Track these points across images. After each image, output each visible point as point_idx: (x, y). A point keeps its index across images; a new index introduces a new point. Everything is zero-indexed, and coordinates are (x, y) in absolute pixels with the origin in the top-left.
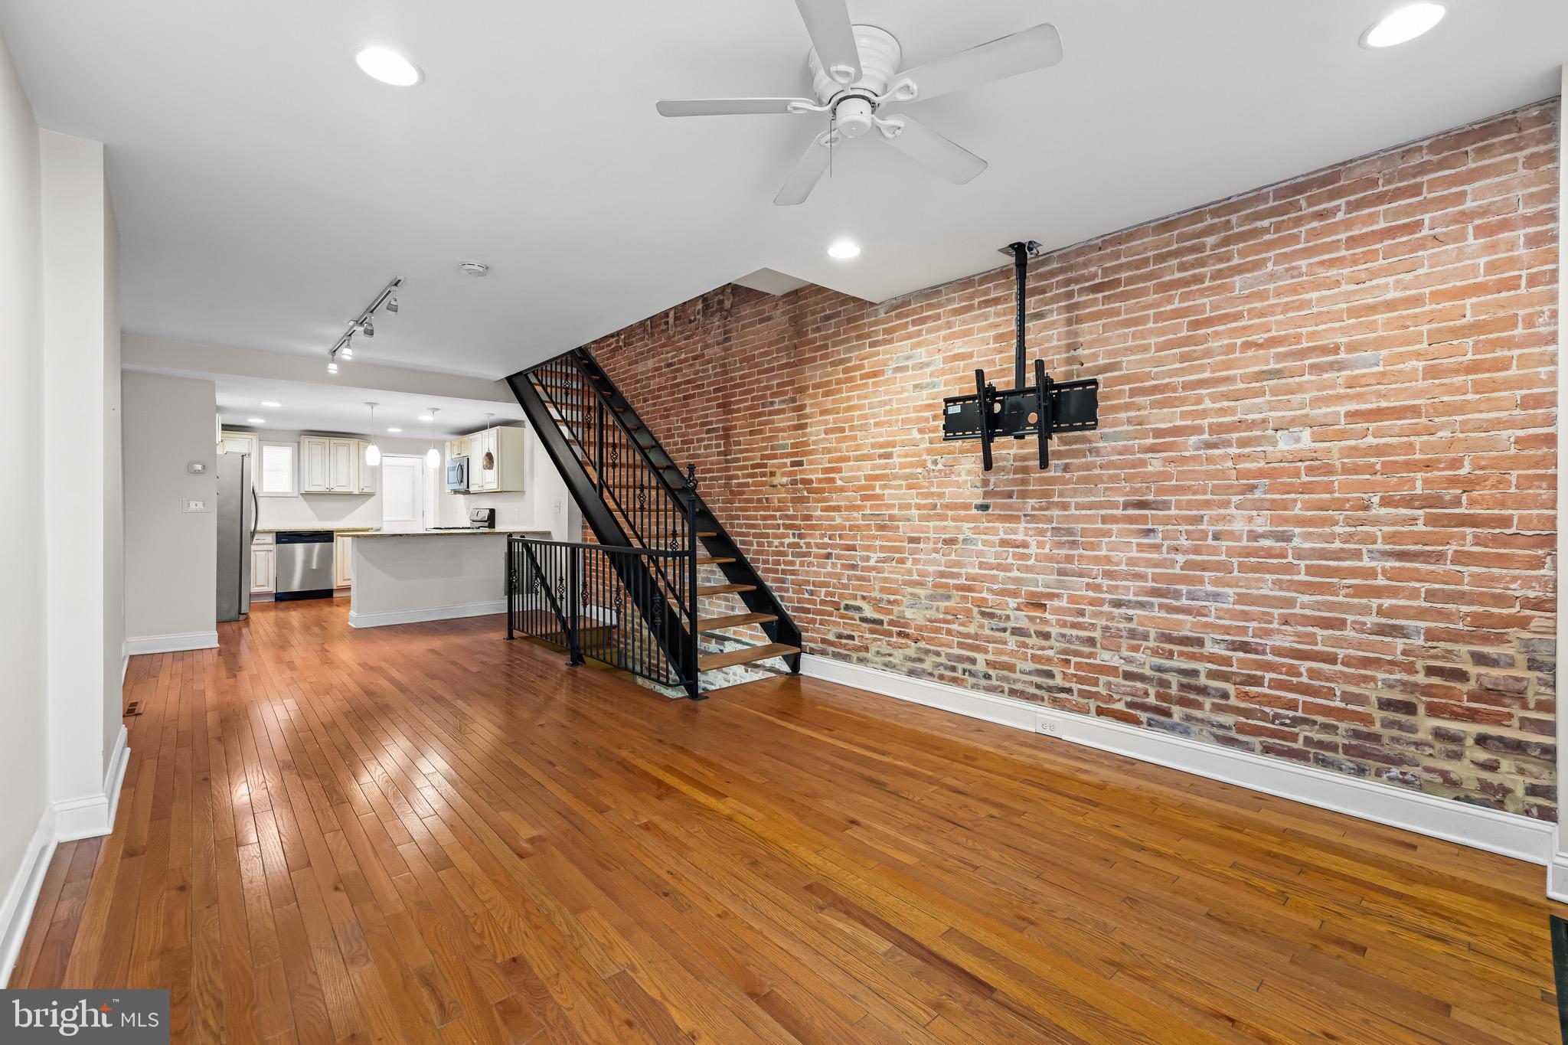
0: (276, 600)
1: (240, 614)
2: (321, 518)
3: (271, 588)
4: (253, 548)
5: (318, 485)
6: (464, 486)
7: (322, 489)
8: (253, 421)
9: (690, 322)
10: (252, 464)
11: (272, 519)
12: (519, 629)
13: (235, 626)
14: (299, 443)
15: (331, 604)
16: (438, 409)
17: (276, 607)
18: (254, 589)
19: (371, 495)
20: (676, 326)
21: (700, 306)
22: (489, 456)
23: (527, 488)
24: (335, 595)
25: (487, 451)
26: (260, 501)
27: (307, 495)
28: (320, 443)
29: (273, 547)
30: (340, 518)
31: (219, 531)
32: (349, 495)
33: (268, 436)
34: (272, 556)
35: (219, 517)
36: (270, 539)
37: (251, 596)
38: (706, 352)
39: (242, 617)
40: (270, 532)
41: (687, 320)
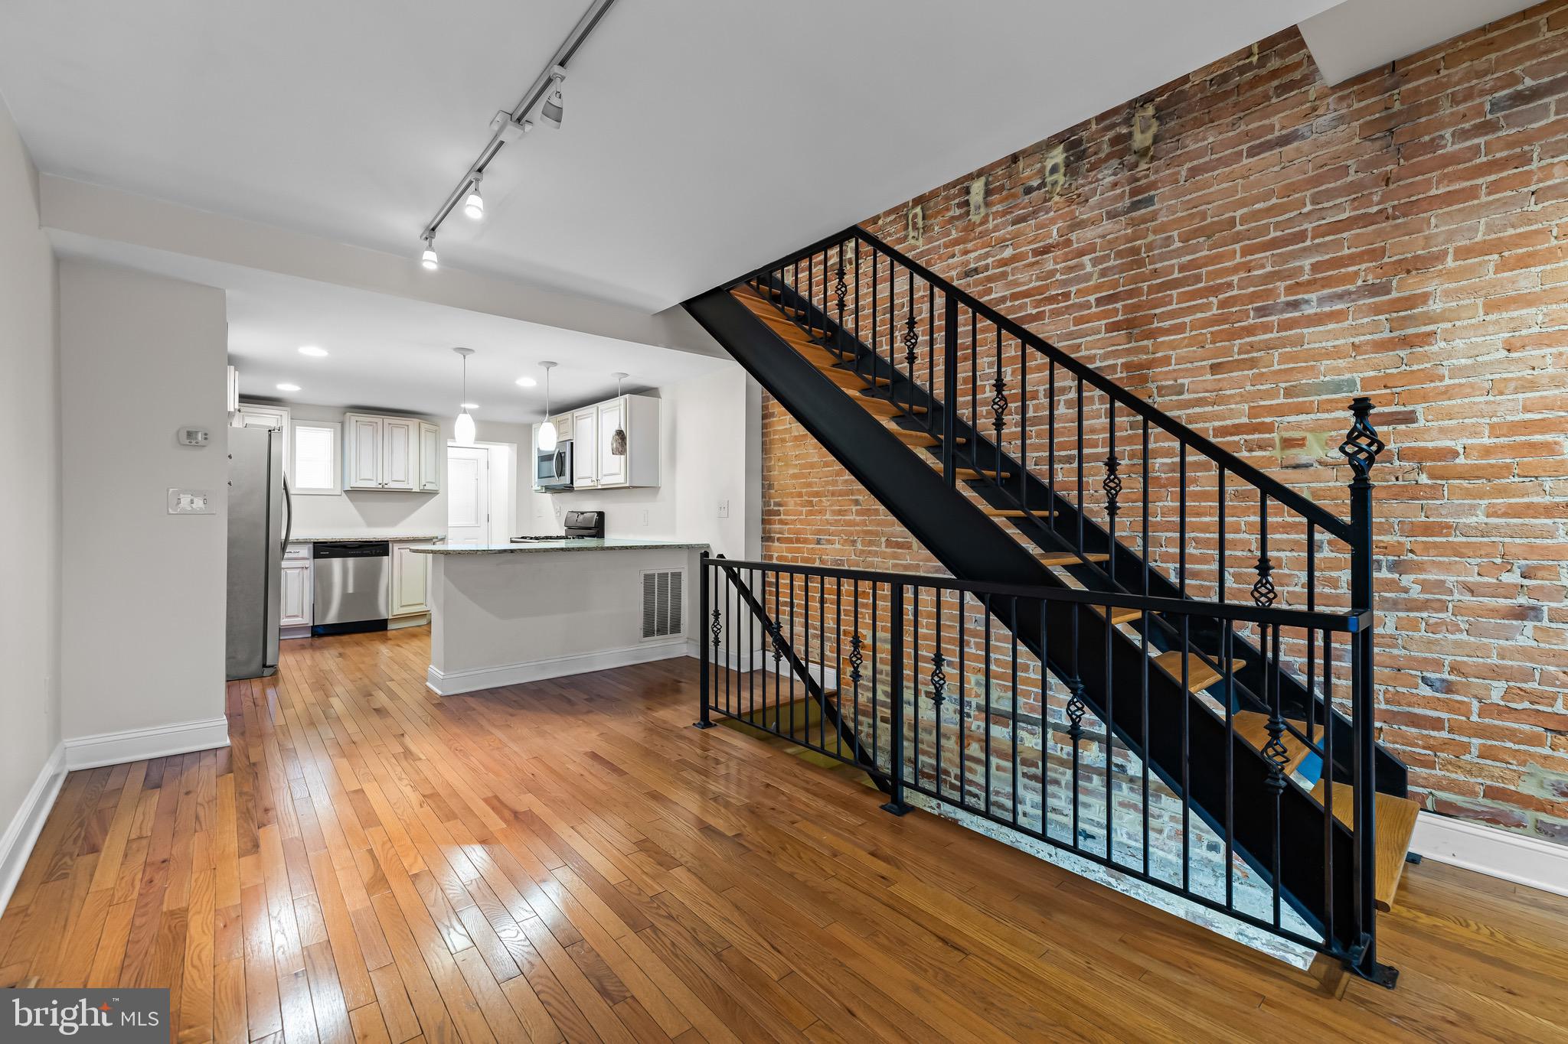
0: (313, 635)
1: (264, 666)
2: (370, 524)
3: (306, 620)
4: (284, 564)
5: (366, 476)
6: (566, 480)
7: (372, 485)
8: (286, 388)
9: (1029, 191)
10: (282, 447)
11: (309, 525)
12: (716, 709)
13: (256, 687)
14: (343, 424)
15: (386, 639)
16: (554, 364)
17: (312, 646)
18: (285, 622)
19: (434, 493)
20: (987, 204)
21: (1058, 156)
22: (621, 435)
23: (664, 481)
24: (390, 626)
25: (617, 428)
26: (293, 499)
27: (354, 493)
28: (370, 424)
29: (310, 563)
30: (393, 523)
31: (232, 544)
32: (407, 493)
33: (303, 412)
34: (308, 575)
35: (230, 523)
36: (305, 551)
37: (282, 630)
38: (1073, 236)
39: (267, 672)
40: (305, 542)
41: (1020, 190)
